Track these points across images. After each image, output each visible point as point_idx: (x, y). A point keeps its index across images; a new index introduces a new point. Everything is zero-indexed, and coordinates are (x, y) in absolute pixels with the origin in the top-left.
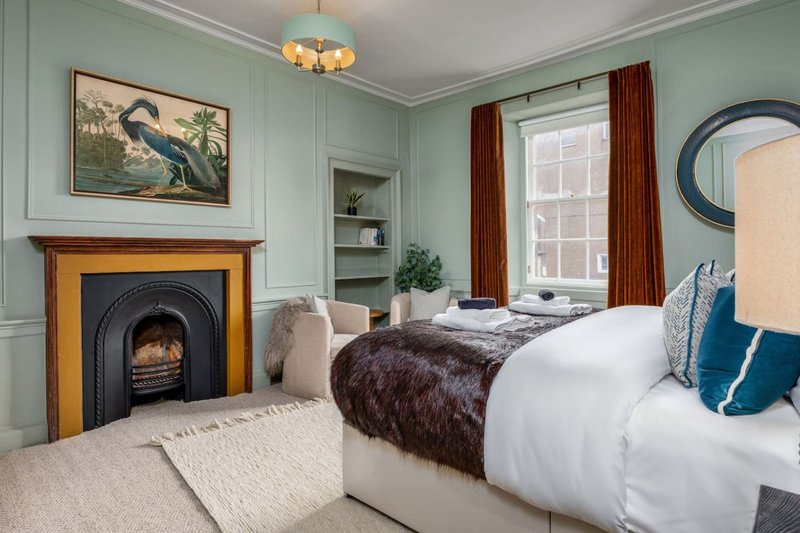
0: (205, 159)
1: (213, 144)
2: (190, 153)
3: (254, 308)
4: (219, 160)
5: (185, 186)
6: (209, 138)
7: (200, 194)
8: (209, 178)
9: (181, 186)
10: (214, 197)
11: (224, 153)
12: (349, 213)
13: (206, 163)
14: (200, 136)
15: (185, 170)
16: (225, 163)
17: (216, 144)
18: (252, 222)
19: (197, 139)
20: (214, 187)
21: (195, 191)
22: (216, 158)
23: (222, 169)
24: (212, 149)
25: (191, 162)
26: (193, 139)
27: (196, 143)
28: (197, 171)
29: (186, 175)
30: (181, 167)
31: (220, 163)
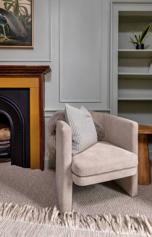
0: (17, 19)
1: (22, 9)
2: (8, 17)
3: (46, 115)
4: (26, 18)
5: (6, 37)
6: (20, 5)
7: (15, 41)
8: (20, 31)
9: (3, 37)
10: (23, 43)
11: (29, 13)
12: (137, 48)
13: (18, 21)
14: (14, 5)
15: (5, 27)
16: (30, 20)
17: (24, 8)
18: (50, 58)
19: (12, 7)
20: (23, 36)
21: (12, 40)
22: (24, 17)
23: (28, 24)
24: (22, 11)
25: (9, 22)
26: (9, 7)
27: (12, 10)
28: (12, 27)
29: (6, 30)
30: (3, 25)
31: (27, 20)
